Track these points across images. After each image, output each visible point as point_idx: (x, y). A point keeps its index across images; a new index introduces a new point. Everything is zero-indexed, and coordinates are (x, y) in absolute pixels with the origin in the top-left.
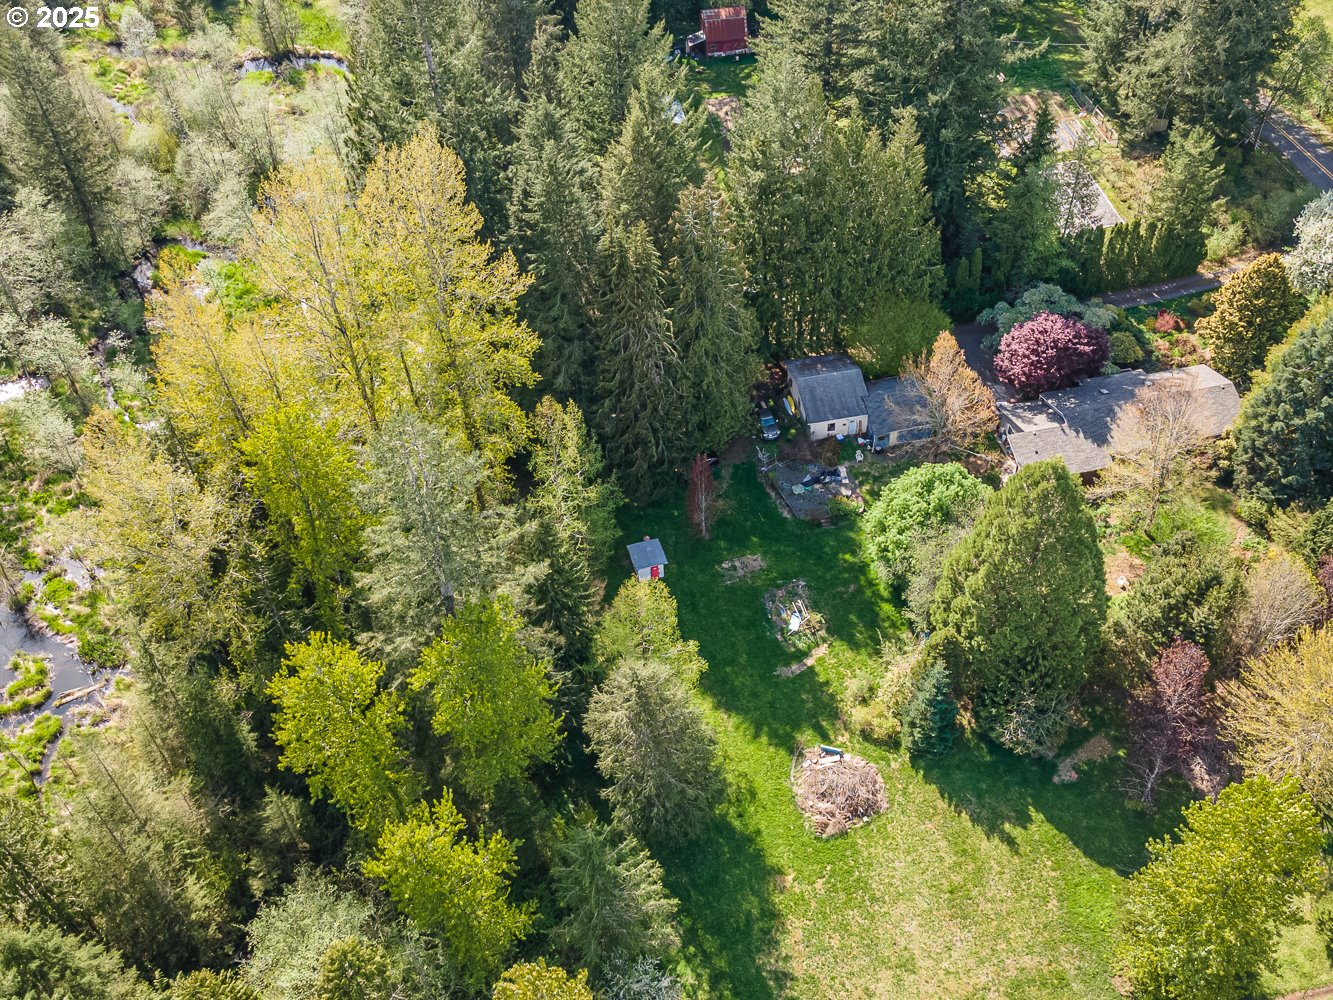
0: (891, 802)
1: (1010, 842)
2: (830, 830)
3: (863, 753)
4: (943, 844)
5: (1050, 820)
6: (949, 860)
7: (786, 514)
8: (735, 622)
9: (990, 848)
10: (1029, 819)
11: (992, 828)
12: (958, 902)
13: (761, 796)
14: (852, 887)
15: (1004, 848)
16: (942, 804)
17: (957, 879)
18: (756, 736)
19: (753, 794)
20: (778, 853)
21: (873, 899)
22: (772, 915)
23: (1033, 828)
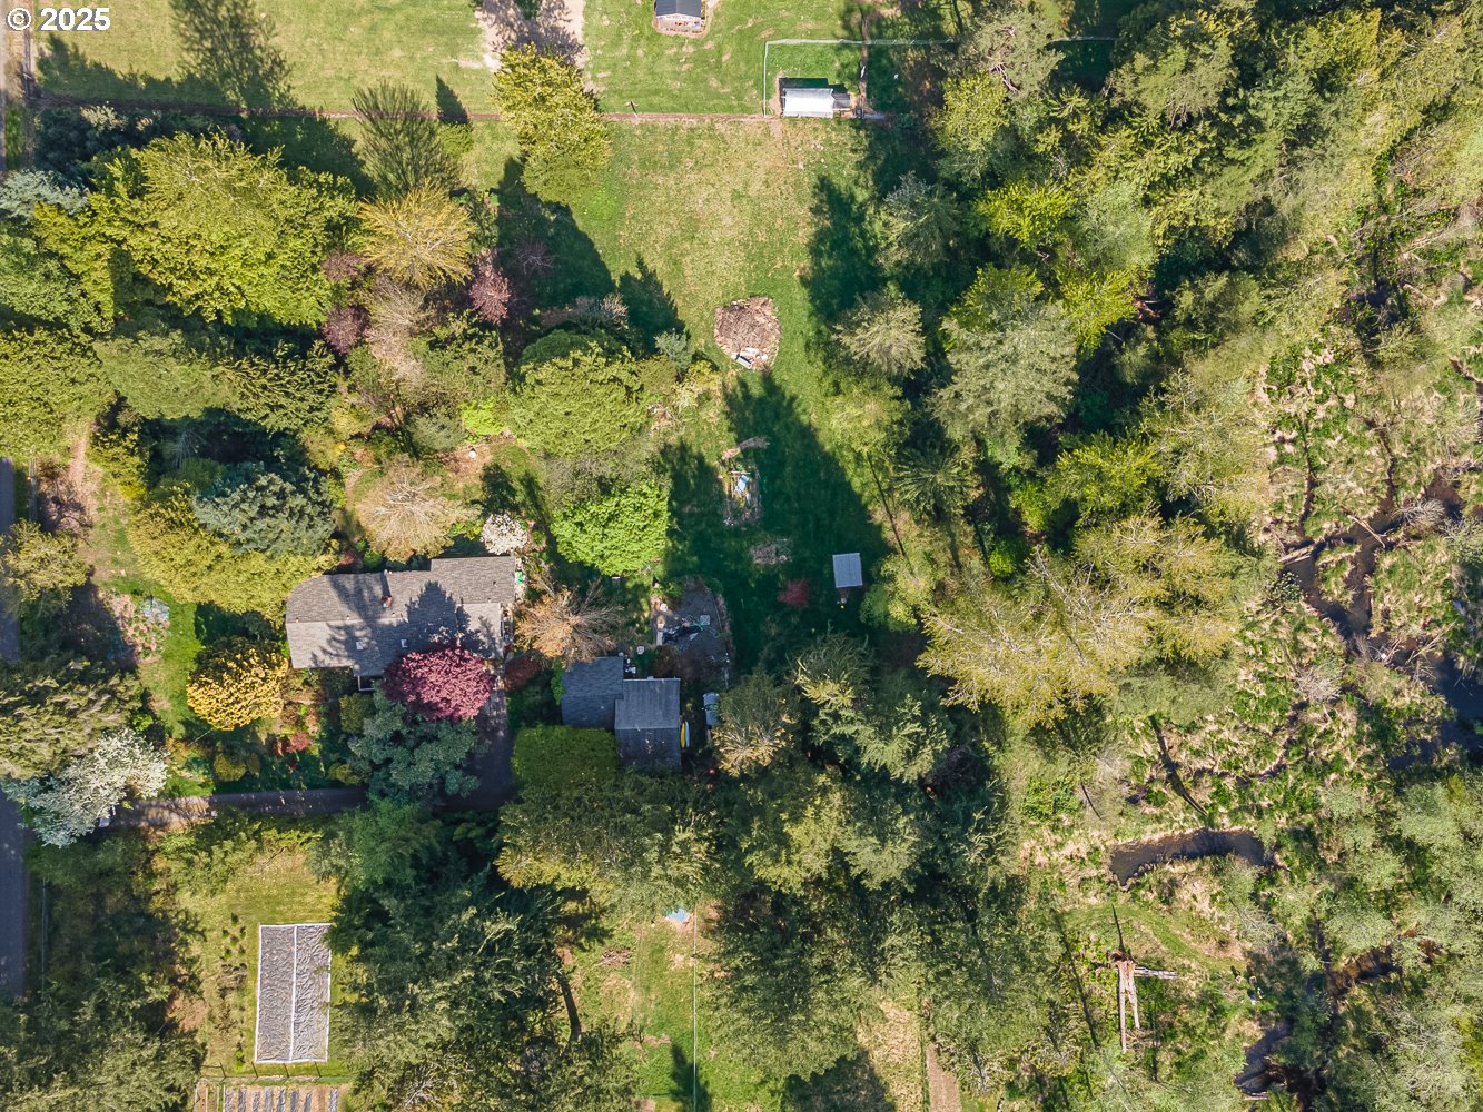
0: (714, 312)
1: (641, 264)
2: (762, 300)
3: (721, 355)
4: (688, 272)
5: (607, 273)
6: (688, 259)
7: (721, 602)
8: (788, 500)
9: (656, 264)
10: (622, 278)
11: (649, 277)
12: (691, 228)
13: (801, 342)
14: (758, 256)
15: (647, 261)
16: (679, 303)
17: (687, 245)
18: (793, 399)
19: (807, 346)
20: (800, 295)
21: (746, 245)
22: (815, 252)
23: (621, 271)
